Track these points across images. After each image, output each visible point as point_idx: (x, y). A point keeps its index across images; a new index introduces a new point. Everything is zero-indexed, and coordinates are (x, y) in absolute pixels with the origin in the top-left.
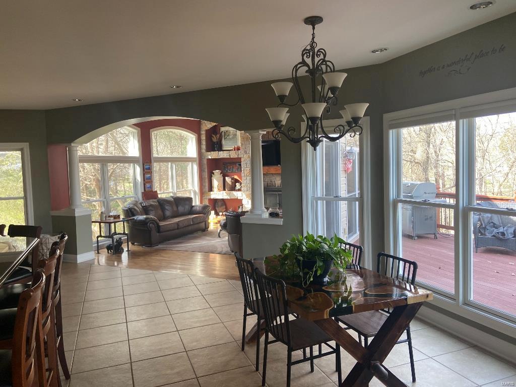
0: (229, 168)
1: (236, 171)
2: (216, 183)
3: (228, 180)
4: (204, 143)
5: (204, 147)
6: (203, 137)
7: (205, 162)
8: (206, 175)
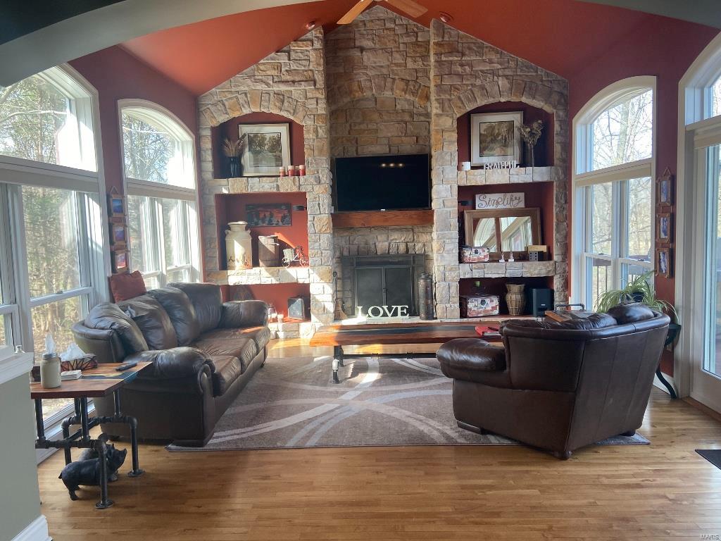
0: (262, 216)
1: (280, 223)
2: (238, 249)
3: (266, 241)
4: (208, 156)
5: (209, 166)
6: (207, 145)
7: (212, 202)
8: (214, 232)
